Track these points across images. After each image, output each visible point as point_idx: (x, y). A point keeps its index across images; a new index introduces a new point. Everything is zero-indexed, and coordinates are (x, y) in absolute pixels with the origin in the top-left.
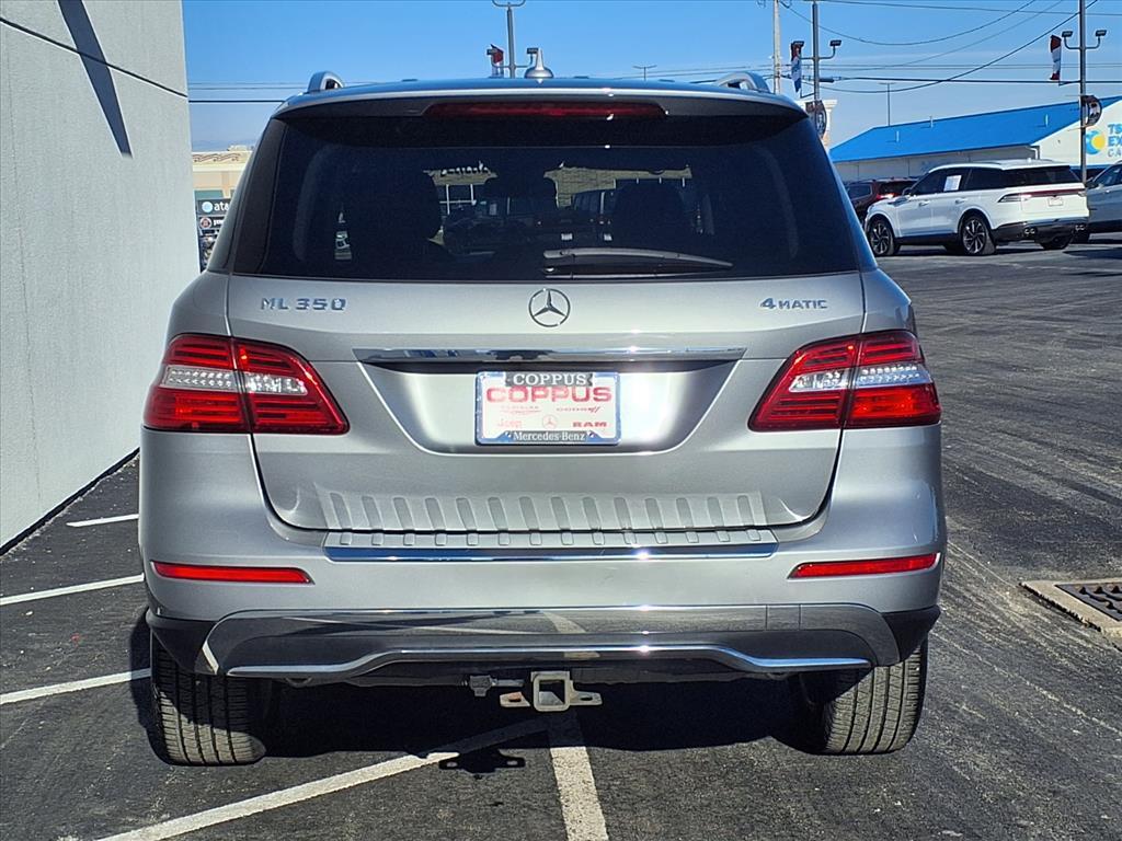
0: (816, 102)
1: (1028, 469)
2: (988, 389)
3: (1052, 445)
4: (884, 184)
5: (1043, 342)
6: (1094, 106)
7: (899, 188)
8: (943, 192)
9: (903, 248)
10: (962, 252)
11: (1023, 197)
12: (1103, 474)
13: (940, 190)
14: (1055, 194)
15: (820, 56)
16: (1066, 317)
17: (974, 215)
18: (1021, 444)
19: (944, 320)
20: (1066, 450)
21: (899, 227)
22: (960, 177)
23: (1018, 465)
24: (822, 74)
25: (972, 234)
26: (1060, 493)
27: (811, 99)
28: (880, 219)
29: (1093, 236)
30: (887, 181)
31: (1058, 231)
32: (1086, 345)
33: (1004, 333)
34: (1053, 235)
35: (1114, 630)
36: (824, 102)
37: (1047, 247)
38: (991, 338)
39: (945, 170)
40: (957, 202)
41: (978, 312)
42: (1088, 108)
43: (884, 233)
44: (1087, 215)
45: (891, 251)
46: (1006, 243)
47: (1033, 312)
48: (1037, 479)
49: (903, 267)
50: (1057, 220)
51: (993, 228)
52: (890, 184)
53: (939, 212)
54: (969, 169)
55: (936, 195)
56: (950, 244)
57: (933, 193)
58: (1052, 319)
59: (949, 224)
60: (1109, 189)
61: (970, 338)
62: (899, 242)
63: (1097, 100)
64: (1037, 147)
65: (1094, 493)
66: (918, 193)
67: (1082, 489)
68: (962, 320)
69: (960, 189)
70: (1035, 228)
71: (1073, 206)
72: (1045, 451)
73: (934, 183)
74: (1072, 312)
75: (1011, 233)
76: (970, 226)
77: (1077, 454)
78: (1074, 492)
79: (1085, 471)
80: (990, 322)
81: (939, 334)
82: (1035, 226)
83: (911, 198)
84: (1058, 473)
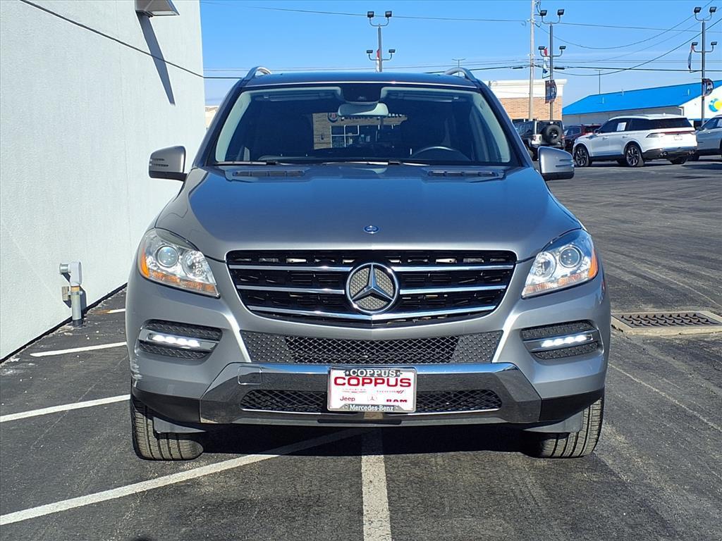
0: (551, 81)
1: (616, 267)
2: (612, 232)
3: (632, 257)
4: (587, 127)
5: (649, 211)
6: (709, 84)
7: (594, 129)
8: (615, 131)
9: (593, 163)
10: (627, 165)
11: (660, 135)
12: (652, 269)
13: (615, 130)
14: (678, 133)
15: (554, 55)
16: (668, 198)
17: (633, 145)
18: (617, 256)
19: (604, 199)
20: (638, 259)
21: (592, 151)
22: (625, 123)
23: (612, 265)
24: (555, 65)
25: (632, 156)
26: (627, 277)
27: (548, 79)
28: (581, 146)
29: (701, 157)
30: (590, 125)
31: (679, 154)
32: (670, 211)
33: (632, 206)
34: (676, 157)
35: (629, 331)
36: (555, 81)
37: (674, 163)
38: (624, 208)
39: (617, 119)
40: (624, 137)
41: (622, 196)
42: (706, 86)
43: (583, 154)
44: (696, 145)
45: (587, 164)
46: (651, 160)
47: (650, 196)
48: (619, 271)
49: (592, 173)
50: (679, 148)
51: (643, 152)
52: (591, 127)
53: (613, 142)
54: (630, 119)
55: (612, 133)
56: (621, 160)
57: (610, 132)
58: (660, 199)
59: (619, 149)
60: (710, 131)
61: (613, 208)
62: (592, 159)
63: (712, 82)
64: (683, 108)
65: (644, 278)
66: (602, 132)
67: (640, 276)
68: (612, 199)
69: (626, 130)
70: (667, 152)
71: (688, 140)
72: (627, 259)
73: (611, 127)
74: (672, 196)
75: (653, 155)
76: (631, 150)
77: (643, 261)
78: (634, 277)
79: (643, 268)
80: (625, 200)
81: (597, 206)
82: (667, 151)
83: (598, 135)
84: (630, 269)
